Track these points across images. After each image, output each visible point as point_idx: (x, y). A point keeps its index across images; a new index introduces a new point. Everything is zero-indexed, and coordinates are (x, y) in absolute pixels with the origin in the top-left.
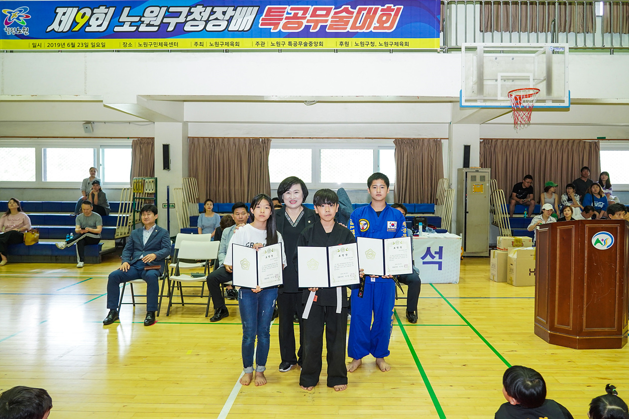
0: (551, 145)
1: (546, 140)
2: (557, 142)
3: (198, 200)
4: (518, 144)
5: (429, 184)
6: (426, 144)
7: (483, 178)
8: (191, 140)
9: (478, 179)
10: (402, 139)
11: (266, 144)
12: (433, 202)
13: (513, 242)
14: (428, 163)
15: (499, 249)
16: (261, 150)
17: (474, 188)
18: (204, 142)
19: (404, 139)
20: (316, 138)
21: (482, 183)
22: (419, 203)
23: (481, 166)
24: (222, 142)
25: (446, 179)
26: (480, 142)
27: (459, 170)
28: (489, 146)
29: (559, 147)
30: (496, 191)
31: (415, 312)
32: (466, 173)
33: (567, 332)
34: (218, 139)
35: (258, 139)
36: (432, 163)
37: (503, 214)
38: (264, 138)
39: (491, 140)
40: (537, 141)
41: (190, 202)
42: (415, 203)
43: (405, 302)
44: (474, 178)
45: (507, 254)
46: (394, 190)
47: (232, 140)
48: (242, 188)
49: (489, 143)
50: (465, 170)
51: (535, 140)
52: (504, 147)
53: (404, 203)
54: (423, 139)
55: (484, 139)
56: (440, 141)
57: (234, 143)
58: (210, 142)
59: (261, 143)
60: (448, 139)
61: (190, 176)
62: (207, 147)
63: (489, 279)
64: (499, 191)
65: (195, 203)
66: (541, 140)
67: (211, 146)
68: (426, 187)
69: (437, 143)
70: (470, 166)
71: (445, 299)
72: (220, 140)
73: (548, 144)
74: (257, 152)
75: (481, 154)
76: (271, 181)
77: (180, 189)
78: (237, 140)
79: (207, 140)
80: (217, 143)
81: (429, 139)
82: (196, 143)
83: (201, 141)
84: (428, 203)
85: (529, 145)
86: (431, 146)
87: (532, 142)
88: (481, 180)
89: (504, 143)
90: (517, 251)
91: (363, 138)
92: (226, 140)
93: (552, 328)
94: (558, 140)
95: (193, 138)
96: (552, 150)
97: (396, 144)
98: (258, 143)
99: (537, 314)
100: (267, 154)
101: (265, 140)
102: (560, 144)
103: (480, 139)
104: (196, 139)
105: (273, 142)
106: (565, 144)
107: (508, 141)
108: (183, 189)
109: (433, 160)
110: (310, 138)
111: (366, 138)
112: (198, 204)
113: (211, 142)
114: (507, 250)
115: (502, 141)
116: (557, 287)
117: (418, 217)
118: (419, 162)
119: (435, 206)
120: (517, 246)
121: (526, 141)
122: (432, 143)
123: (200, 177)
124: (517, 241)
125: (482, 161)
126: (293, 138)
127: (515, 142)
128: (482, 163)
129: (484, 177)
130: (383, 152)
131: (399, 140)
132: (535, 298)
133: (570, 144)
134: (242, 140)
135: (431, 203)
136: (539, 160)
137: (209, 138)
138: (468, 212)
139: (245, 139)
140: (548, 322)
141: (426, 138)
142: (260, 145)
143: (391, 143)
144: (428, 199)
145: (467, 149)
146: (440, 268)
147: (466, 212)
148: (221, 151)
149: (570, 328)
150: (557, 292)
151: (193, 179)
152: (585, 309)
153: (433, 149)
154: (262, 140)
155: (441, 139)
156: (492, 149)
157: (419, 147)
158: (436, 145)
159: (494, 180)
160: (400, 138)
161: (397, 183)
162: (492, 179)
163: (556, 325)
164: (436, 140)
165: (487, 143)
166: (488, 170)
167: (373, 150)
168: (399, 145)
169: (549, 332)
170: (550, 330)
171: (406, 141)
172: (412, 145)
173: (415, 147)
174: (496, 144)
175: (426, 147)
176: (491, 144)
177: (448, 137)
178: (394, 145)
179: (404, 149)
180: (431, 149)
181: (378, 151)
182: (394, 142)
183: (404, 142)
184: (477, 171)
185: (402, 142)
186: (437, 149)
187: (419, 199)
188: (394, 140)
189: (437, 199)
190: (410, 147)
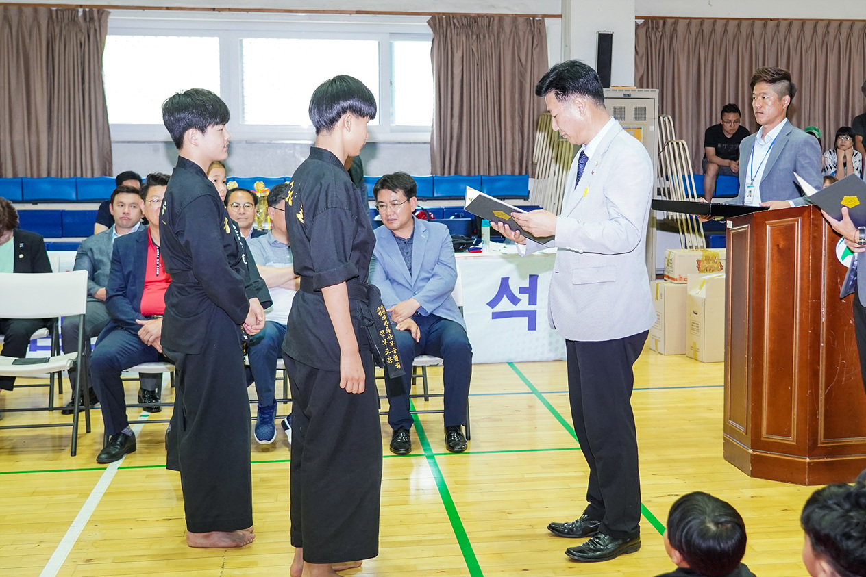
0: (802, 33)
1: (790, 23)
2: (815, 27)
4: (726, 30)
5: (517, 128)
6: (507, 29)
7: (640, 114)
9: (629, 114)
10: (448, 15)
11: (97, 24)
12: (527, 172)
13: (699, 262)
14: (513, 75)
15: (669, 277)
16: (83, 37)
19: (454, 15)
20: (229, 10)
21: (639, 124)
22: (493, 173)
23: (640, 83)
26: (637, 26)
28: (658, 34)
29: (819, 39)
30: (672, 144)
33: (787, 449)
35: (72, 10)
36: (523, 76)
38: (91, 7)
39: (661, 22)
40: (771, 25)
42: (482, 174)
44: (619, 113)
45: (685, 290)
46: (431, 144)
48: (34, 138)
49: (657, 29)
51: (765, 21)
52: (693, 38)
53: (456, 173)
54: (501, 17)
55: (647, 19)
56: (542, 23)
59: (81, 20)
60: (560, 16)
64: (678, 144)
66: (778, 21)
69: (534, 26)
70: (612, 84)
71: (539, 395)
73: (795, 30)
74: (72, 44)
75: (640, 54)
76: (112, 120)
81: (515, 17)
84: (513, 172)
85: (751, 33)
86: (521, 34)
87: (758, 25)
88: (636, 118)
89: (694, 29)
90: (708, 281)
91: (351, 13)
93: (757, 443)
94: (816, 23)
97: (434, 28)
98: (73, 20)
99: (729, 414)
100: (100, 50)
102: (820, 31)
103: (637, 18)
105: (114, 18)
106: (832, 31)
107: (701, 24)
109: (525, 69)
110: (214, 9)
111: (358, 12)
114: (685, 279)
115: (689, 24)
119: (531, 180)
120: (708, 270)
121: (744, 23)
122: (522, 27)
124: (708, 259)
125: (642, 70)
126: (168, 8)
127: (719, 25)
128: (642, 77)
129: (643, 110)
131: (440, 20)
133: (844, 32)
134: (28, 12)
135: (520, 173)
139: (35, 8)
140: (749, 431)
141: (507, 15)
142: (80, 27)
143: (422, 24)
144: (513, 164)
145: (605, 42)
146: (532, 326)
149: (792, 440)
150: (766, 364)
152: (822, 398)
153: (524, 41)
154: (84, 12)
155: (544, 16)
156: (666, 43)
157: (489, 37)
158: (532, 32)
159: (668, 119)
160: (444, 14)
161: (439, 124)
162: (663, 116)
163: (765, 435)
164: (531, 19)
165: (652, 28)
166: (655, 94)
167: (377, 42)
168: (441, 31)
169: (751, 451)
170: (752, 448)
171: (458, 21)
172: (473, 32)
173: (482, 37)
174: (675, 30)
175: (508, 36)
176: (662, 31)
177: (560, 13)
178: (430, 31)
179: (454, 42)
180: (519, 42)
181: (391, 46)
182: (428, 22)
183: (454, 24)
184: (627, 96)
185: (448, 24)
186: (535, 43)
187: (492, 164)
188: (429, 17)
189: (536, 165)
190: (468, 36)
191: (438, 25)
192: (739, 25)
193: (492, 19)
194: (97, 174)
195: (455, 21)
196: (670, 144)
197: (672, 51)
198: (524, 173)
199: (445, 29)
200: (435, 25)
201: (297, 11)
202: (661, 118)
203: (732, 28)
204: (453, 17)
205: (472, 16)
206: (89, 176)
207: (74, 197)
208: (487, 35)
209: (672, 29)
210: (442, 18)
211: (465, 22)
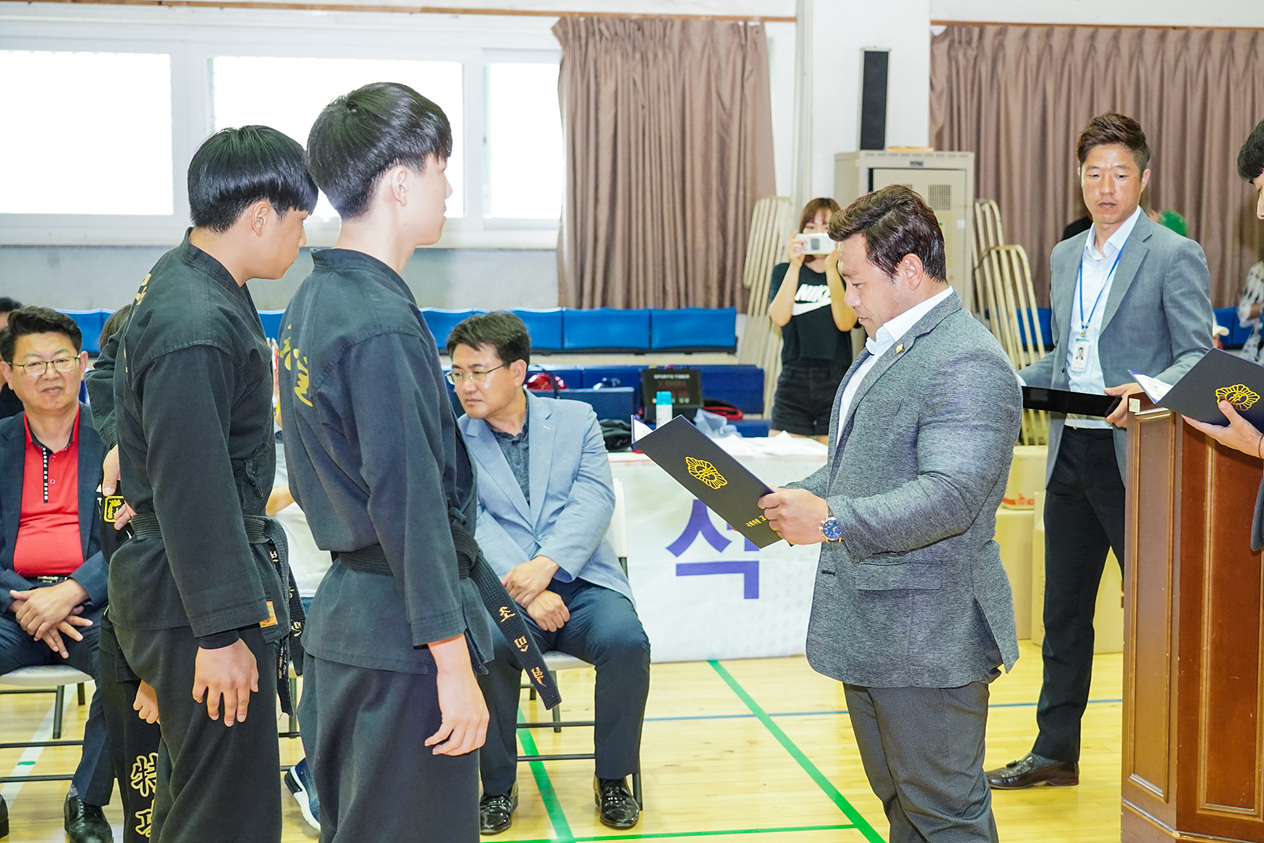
0: (1229, 52)
1: (1208, 34)
2: (1253, 41)
4: (1092, 47)
5: (714, 222)
6: (697, 42)
7: (939, 196)
12: (733, 303)
14: (708, 126)
19: (602, 15)
20: (188, 3)
22: (671, 305)
23: (939, 141)
25: (784, 199)
26: (934, 40)
27: (841, 159)
28: (972, 53)
30: (998, 253)
31: (629, 778)
32: (871, 171)
36: (725, 128)
37: (1025, 349)
39: (976, 31)
40: (1173, 36)
42: (651, 306)
43: (584, 740)
46: (558, 251)
49: (969, 43)
50: (872, 158)
51: (1163, 32)
52: (1033, 60)
53: (604, 303)
54: (686, 22)
55: (950, 24)
56: (760, 30)
60: (793, 19)
64: (1008, 253)
66: (1186, 32)
68: (700, 234)
69: (747, 36)
71: (766, 719)
73: (1217, 47)
75: (938, 89)
81: (712, 22)
84: (707, 303)
85: (1137, 53)
86: (722, 51)
87: (1150, 39)
91: (411, 11)
93: (1187, 819)
94: (1255, 34)
96: (1233, 76)
97: (564, 41)
99: (1130, 764)
103: (934, 23)
107: (1049, 36)
109: (730, 115)
110: (163, 4)
111: (426, 10)
114: (1031, 502)
115: (1026, 35)
116: (1206, 647)
117: (660, 370)
118: (668, 122)
119: (740, 319)
121: (1126, 36)
122: (724, 39)
125: (942, 117)
127: (1083, 36)
128: (941, 131)
129: (945, 190)
130: (508, 76)
131: (575, 24)
132: (1125, 701)
135: (721, 305)
136: (1179, 117)
140: (1173, 795)
141: (697, 17)
143: (543, 34)
144: (707, 288)
145: (876, 66)
146: (751, 590)
150: (1205, 672)
153: (727, 63)
155: (764, 19)
156: (984, 68)
157: (665, 55)
158: (743, 47)
159: (991, 207)
160: (581, 14)
161: (572, 215)
162: (982, 200)
163: (1204, 806)
164: (741, 23)
165: (960, 42)
166: (966, 160)
167: (460, 65)
168: (577, 45)
169: (1176, 834)
170: (1178, 829)
171: (608, 28)
172: (634, 48)
173: (651, 56)
174: (1001, 45)
175: (699, 55)
176: (978, 48)
177: (792, 14)
178: (555, 44)
179: (601, 65)
180: (719, 66)
181: (485, 71)
182: (554, 29)
183: (601, 34)
184: (917, 165)
185: (590, 33)
186: (748, 68)
187: (670, 288)
188: (555, 20)
189: (749, 290)
190: (625, 55)
191: (570, 35)
192: (1116, 38)
193: (669, 24)
195: (603, 27)
196: (993, 253)
197: (995, 86)
198: (727, 303)
199: (583, 42)
200: (565, 33)
201: (313, 7)
202: (977, 205)
203: (1103, 42)
204: (599, 21)
205: (634, 17)
208: (660, 54)
209: (996, 43)
210: (578, 21)
211: (620, 30)
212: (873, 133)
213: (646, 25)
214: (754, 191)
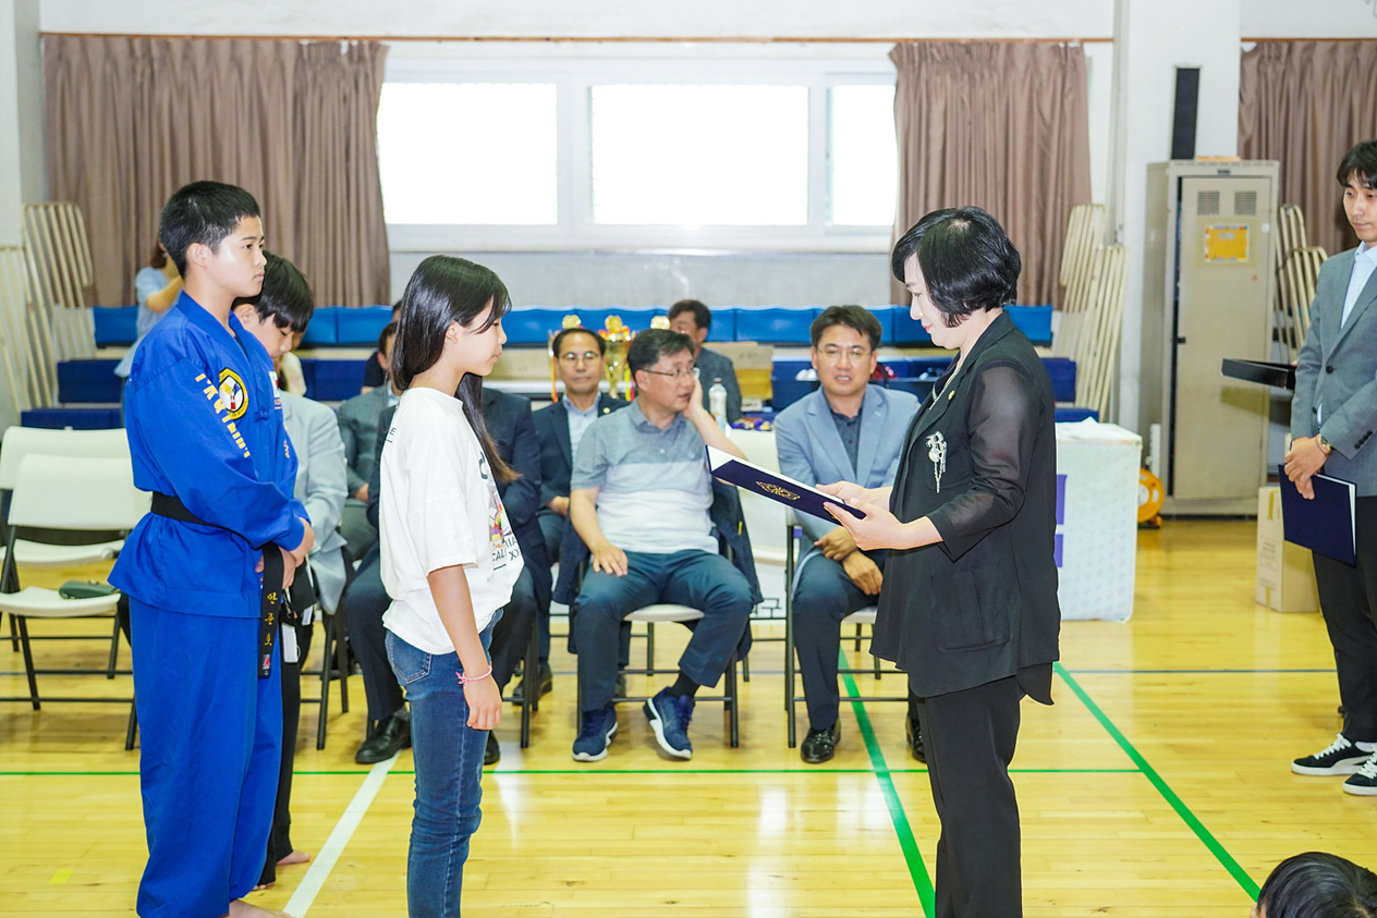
3: (92, 293)
5: (1034, 227)
6: (1021, 64)
7: (1246, 202)
8: (54, 46)
9: (1227, 204)
11: (369, 65)
12: (1049, 300)
14: (1029, 140)
16: (348, 86)
17: (1211, 244)
18: (108, 54)
19: (936, 40)
20: (573, 39)
21: (1245, 219)
23: (1246, 153)
24: (185, 56)
25: (1098, 206)
26: (1245, 56)
28: (1280, 67)
30: (1301, 254)
32: (1180, 180)
34: (165, 42)
35: (331, 44)
36: (1046, 142)
38: (360, 39)
39: (1285, 47)
41: (56, 301)
44: (1209, 202)
47: (223, 49)
49: (1278, 58)
52: (1340, 72)
54: (1010, 45)
55: (1260, 42)
56: (1079, 51)
57: (235, 61)
58: (132, 52)
59: (345, 60)
60: (1111, 40)
61: (53, 196)
62: (123, 73)
63: (1253, 603)
64: (1310, 255)
65: (77, 305)
67: (139, 69)
68: (1020, 238)
69: (1066, 58)
70: (1197, 154)
72: (177, 47)
74: (332, 97)
75: (1247, 101)
76: (391, 216)
77: (14, 248)
78: (245, 49)
79: (120, 48)
80: (163, 60)
81: (1034, 45)
82: (76, 59)
83: (96, 48)
84: (1025, 302)
86: (1044, 71)
88: (1239, 210)
89: (1342, 56)
91: (764, 41)
92: (200, 47)
95: (62, 38)
97: (898, 63)
98: (333, 59)
100: (373, 107)
101: (360, 46)
103: (1244, 40)
104: (74, 44)
105: (396, 58)
107: (1356, 50)
108: (24, 249)
109: (1050, 129)
110: (548, 39)
111: (777, 40)
112: (90, 313)
113: (138, 51)
115: (1333, 50)
118: (992, 135)
119: (1056, 317)
122: (1045, 59)
123: (95, 200)
125: (1251, 128)
126: (477, 39)
128: (1249, 142)
129: (1252, 196)
130: (847, 97)
131: (910, 49)
134: (267, 49)
135: (1038, 303)
137: (130, 38)
138: (1182, 341)
139: (277, 42)
141: (1021, 40)
142: (344, 71)
143: (880, 59)
144: (1026, 288)
145: (1187, 83)
147: (1177, 340)
148: (180, 91)
151: (67, 210)
153: (1048, 82)
154: (350, 46)
155: (1083, 41)
156: (1293, 82)
157: (991, 75)
159: (1295, 213)
160: (915, 40)
161: (903, 221)
162: (1286, 206)
164: (1062, 45)
165: (1270, 57)
166: (1272, 169)
167: (806, 89)
168: (911, 68)
171: (939, 52)
172: (963, 70)
173: (977, 76)
174: (1310, 60)
175: (1022, 75)
176: (1286, 63)
177: (1109, 34)
178: (891, 68)
179: (932, 86)
180: (1041, 85)
181: (828, 92)
182: (890, 54)
183: (933, 56)
184: (1225, 174)
185: (923, 57)
186: (1068, 85)
188: (890, 46)
189: (1065, 289)
190: (954, 77)
191: (905, 59)
193: (995, 47)
194: (368, 303)
195: (934, 51)
196: (1297, 255)
197: (1303, 97)
198: (1044, 301)
199: (917, 65)
200: (901, 58)
201: (678, 40)
202: (1282, 211)
204: (931, 46)
205: (963, 42)
206: (355, 306)
207: (332, 338)
208: (986, 74)
209: (1305, 57)
210: (912, 47)
211: (950, 53)
212: (1183, 144)
213: (974, 49)
214: (1071, 200)
